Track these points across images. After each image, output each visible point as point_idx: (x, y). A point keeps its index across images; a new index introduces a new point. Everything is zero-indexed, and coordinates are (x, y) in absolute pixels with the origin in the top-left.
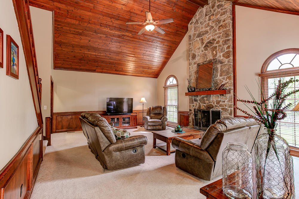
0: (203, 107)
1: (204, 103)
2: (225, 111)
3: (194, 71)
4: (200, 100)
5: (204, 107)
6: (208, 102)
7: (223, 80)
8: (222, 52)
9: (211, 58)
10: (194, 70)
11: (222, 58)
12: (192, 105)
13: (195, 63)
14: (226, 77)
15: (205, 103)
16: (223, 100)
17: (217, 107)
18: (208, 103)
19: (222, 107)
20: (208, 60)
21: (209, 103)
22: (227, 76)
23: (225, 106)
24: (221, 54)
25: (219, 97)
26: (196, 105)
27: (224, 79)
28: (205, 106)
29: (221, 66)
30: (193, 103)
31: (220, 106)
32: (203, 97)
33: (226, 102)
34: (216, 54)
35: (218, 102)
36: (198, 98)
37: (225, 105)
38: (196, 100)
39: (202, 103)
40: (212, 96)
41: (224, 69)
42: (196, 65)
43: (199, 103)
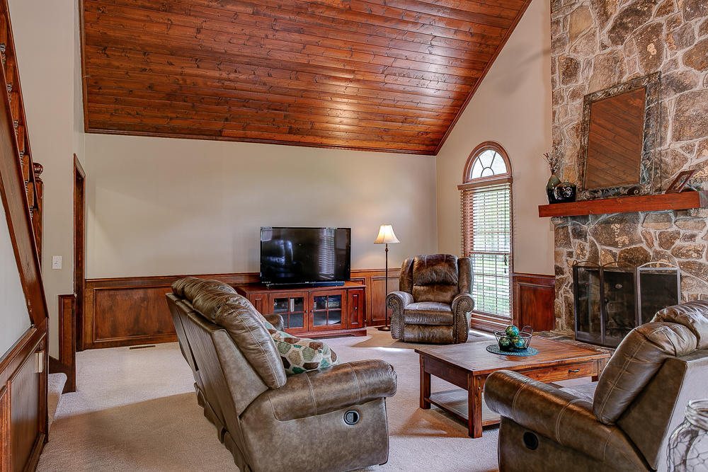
0: (608, 257)
1: (610, 245)
2: (697, 275)
3: (570, 126)
4: (595, 234)
5: (610, 258)
6: (625, 239)
7: (688, 155)
8: (681, 45)
9: (640, 71)
10: (572, 120)
11: (682, 68)
12: (565, 250)
13: (574, 95)
14: (697, 142)
15: (615, 245)
16: (689, 232)
17: (663, 257)
18: (627, 242)
19: (684, 260)
20: (624, 79)
21: (632, 242)
22: (701, 139)
23: (695, 255)
24: (680, 54)
25: (669, 220)
26: (579, 252)
27: (689, 149)
28: (614, 255)
29: (679, 102)
30: (568, 244)
31: (677, 256)
32: (608, 222)
33: (698, 239)
34: (658, 57)
35: (667, 241)
36: (589, 227)
37: (697, 252)
38: (579, 234)
39: (605, 244)
40: (642, 216)
41: (691, 112)
42: (579, 101)
43: (593, 245)
